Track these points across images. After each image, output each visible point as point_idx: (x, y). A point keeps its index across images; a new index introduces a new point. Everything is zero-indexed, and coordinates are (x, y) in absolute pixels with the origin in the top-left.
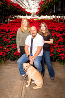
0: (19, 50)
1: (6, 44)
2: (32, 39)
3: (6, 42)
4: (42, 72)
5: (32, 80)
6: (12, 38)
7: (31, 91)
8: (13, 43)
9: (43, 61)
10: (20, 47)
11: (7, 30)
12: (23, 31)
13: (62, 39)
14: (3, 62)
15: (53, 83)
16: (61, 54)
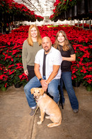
0: (26, 72)
1: (7, 64)
2: (45, 56)
3: (7, 61)
4: (61, 103)
5: (46, 115)
6: (15, 54)
7: (45, 131)
8: (17, 62)
9: (61, 86)
10: (28, 67)
11: (9, 43)
12: (32, 44)
13: (88, 54)
14: (4, 89)
15: (76, 118)
16: (87, 76)
